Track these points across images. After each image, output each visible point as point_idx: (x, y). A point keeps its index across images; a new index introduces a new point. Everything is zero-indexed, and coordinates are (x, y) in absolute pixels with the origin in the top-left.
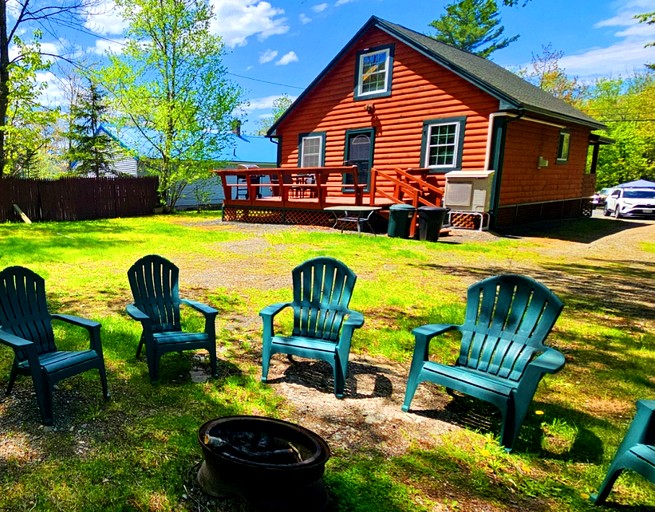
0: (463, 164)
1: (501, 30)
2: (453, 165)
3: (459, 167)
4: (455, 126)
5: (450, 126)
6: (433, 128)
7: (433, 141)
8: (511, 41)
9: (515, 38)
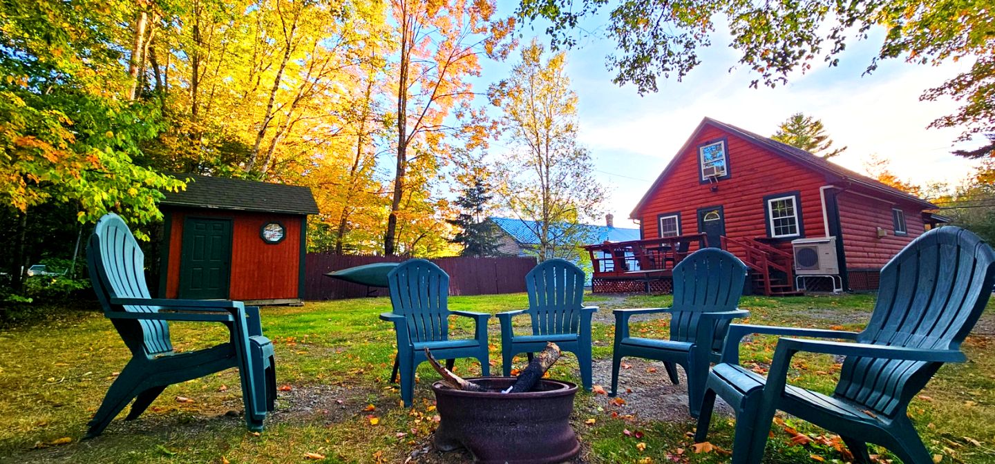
0: (806, 232)
1: (830, 142)
2: (798, 234)
3: (802, 236)
4: (791, 200)
5: (787, 200)
6: (773, 203)
7: (775, 215)
8: (841, 150)
9: (844, 149)
